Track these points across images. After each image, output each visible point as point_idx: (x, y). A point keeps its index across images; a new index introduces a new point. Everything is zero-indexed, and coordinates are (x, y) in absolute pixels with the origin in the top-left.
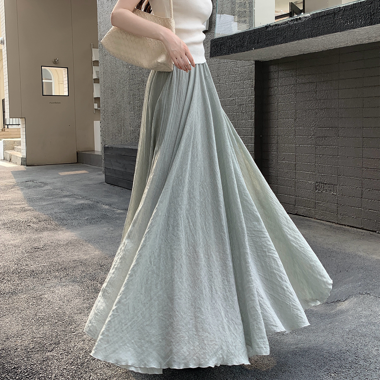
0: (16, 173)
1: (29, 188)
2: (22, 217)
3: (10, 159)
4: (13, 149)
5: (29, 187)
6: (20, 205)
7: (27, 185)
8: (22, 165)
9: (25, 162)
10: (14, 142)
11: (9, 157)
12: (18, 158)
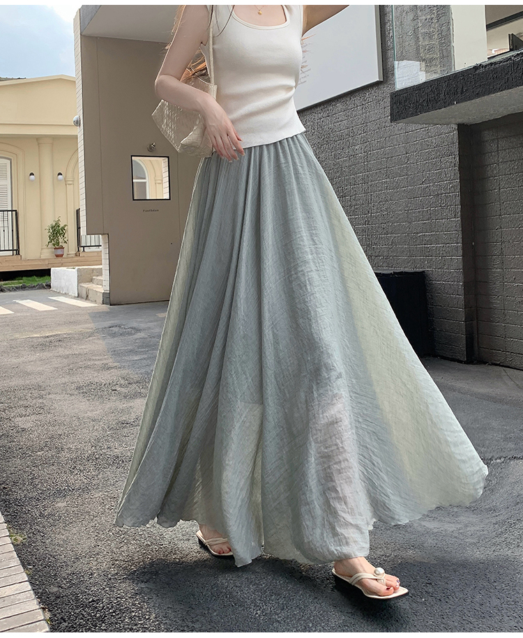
0: (95, 315)
1: (114, 337)
2: (105, 377)
3: (87, 296)
4: (91, 281)
5: (114, 335)
6: (101, 360)
7: (110, 332)
8: (103, 304)
9: (109, 299)
10: (93, 269)
11: (85, 293)
12: (98, 294)
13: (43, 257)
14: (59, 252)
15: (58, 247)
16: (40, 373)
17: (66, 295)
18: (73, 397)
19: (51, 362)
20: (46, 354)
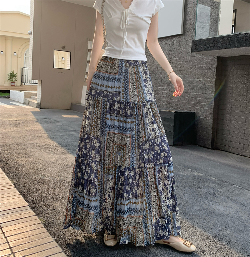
0: (34, 113)
1: (48, 123)
3: (29, 104)
4: (30, 97)
7: (45, 121)
8: (37, 107)
9: (39, 106)
10: (31, 93)
11: (28, 102)
12: (34, 104)
13: (5, 85)
14: (13, 84)
15: (12, 82)
16: (19, 137)
17: (17, 102)
18: (39, 151)
19: (23, 132)
20: (19, 129)
